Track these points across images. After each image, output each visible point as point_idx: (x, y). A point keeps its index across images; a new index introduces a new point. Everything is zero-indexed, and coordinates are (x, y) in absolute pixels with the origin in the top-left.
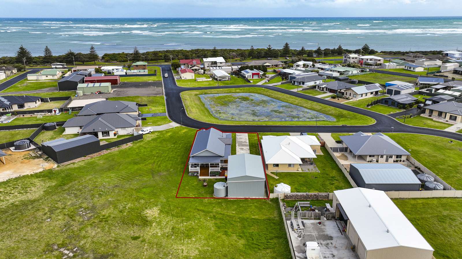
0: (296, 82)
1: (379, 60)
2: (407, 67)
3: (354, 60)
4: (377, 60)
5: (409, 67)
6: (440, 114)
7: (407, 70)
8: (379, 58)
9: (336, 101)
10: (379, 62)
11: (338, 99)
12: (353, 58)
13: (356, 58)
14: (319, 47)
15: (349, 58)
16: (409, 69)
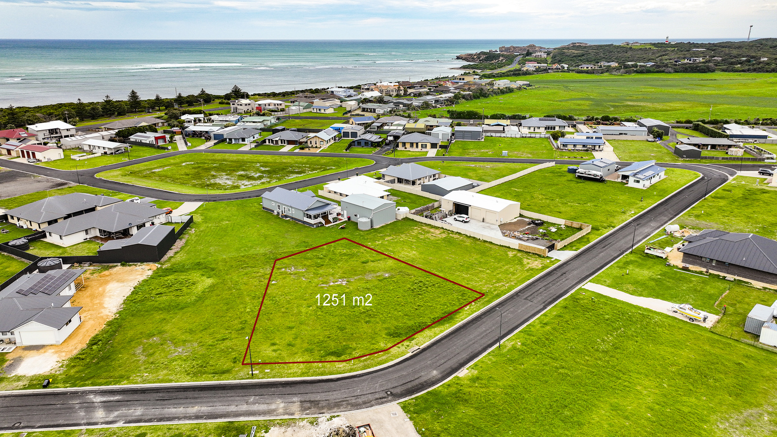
1: (281, 104)
2: (315, 110)
4: (278, 105)
5: (318, 110)
7: (317, 113)
9: (306, 151)
11: (309, 150)
12: (246, 105)
13: (249, 104)
14: (180, 94)
15: (241, 105)
16: (318, 112)
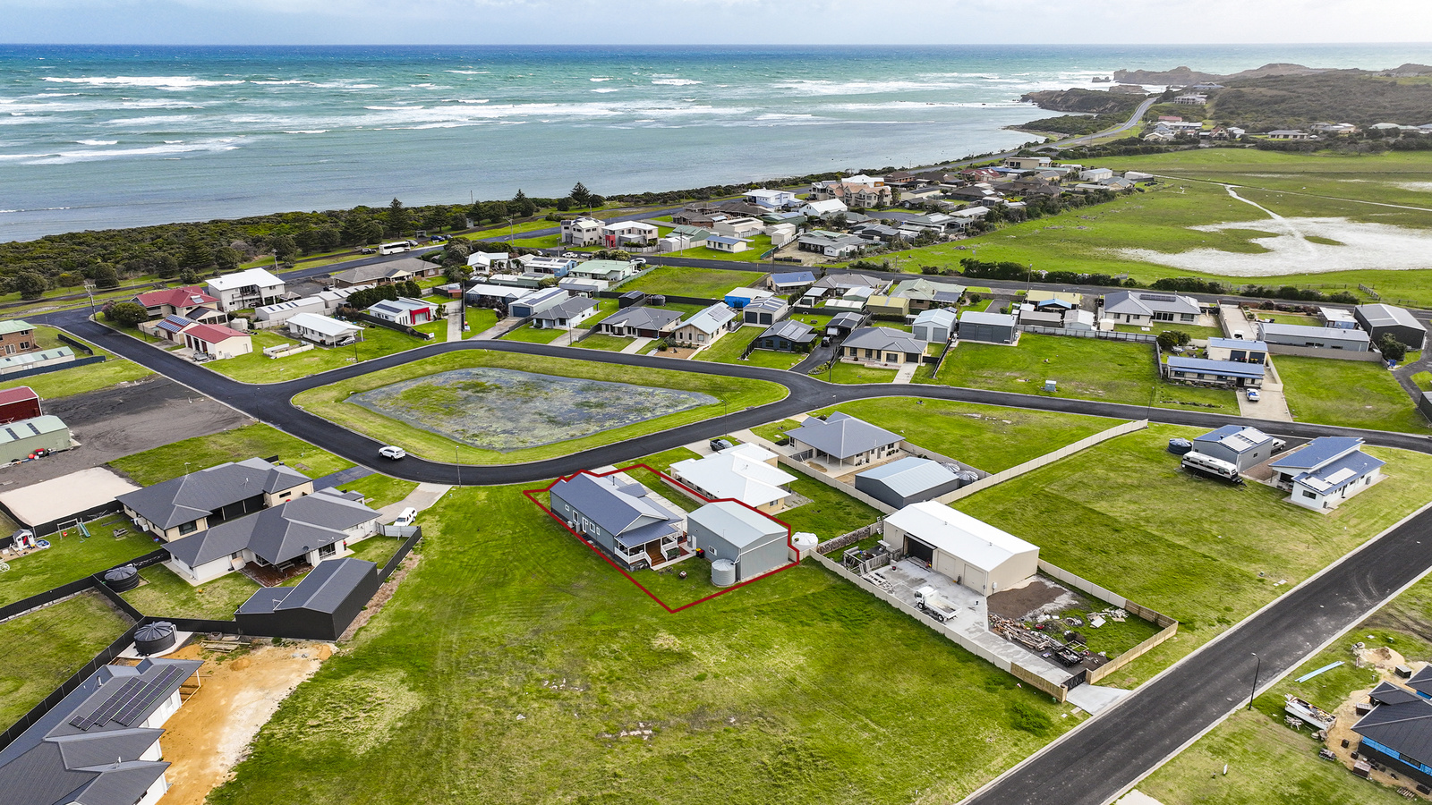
0: (544, 322)
1: (650, 232)
2: (713, 244)
3: (591, 234)
4: (645, 232)
5: (717, 245)
6: (869, 353)
7: (714, 250)
8: (649, 227)
9: (669, 354)
10: (649, 237)
11: (675, 352)
12: (588, 231)
13: (594, 230)
15: (579, 230)
16: (717, 248)
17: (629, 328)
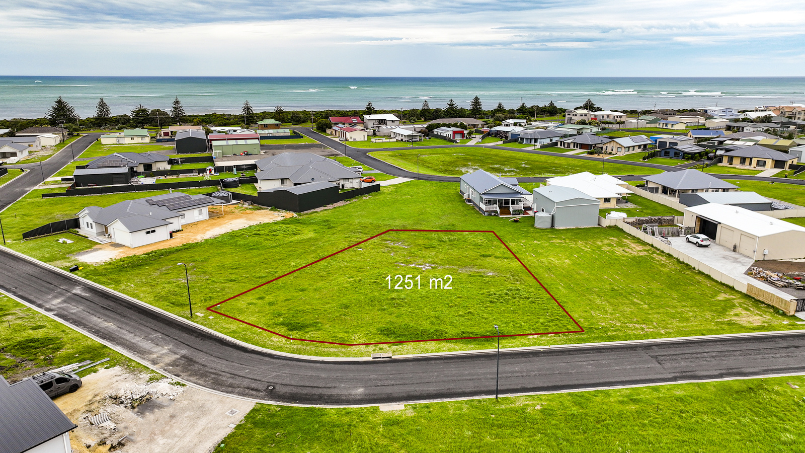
0: (525, 140)
1: (621, 117)
2: (661, 125)
4: (618, 117)
5: (665, 125)
6: (743, 160)
7: (662, 128)
8: (620, 114)
9: (595, 156)
12: (581, 115)
13: (585, 115)
15: (576, 115)
17: (574, 143)
